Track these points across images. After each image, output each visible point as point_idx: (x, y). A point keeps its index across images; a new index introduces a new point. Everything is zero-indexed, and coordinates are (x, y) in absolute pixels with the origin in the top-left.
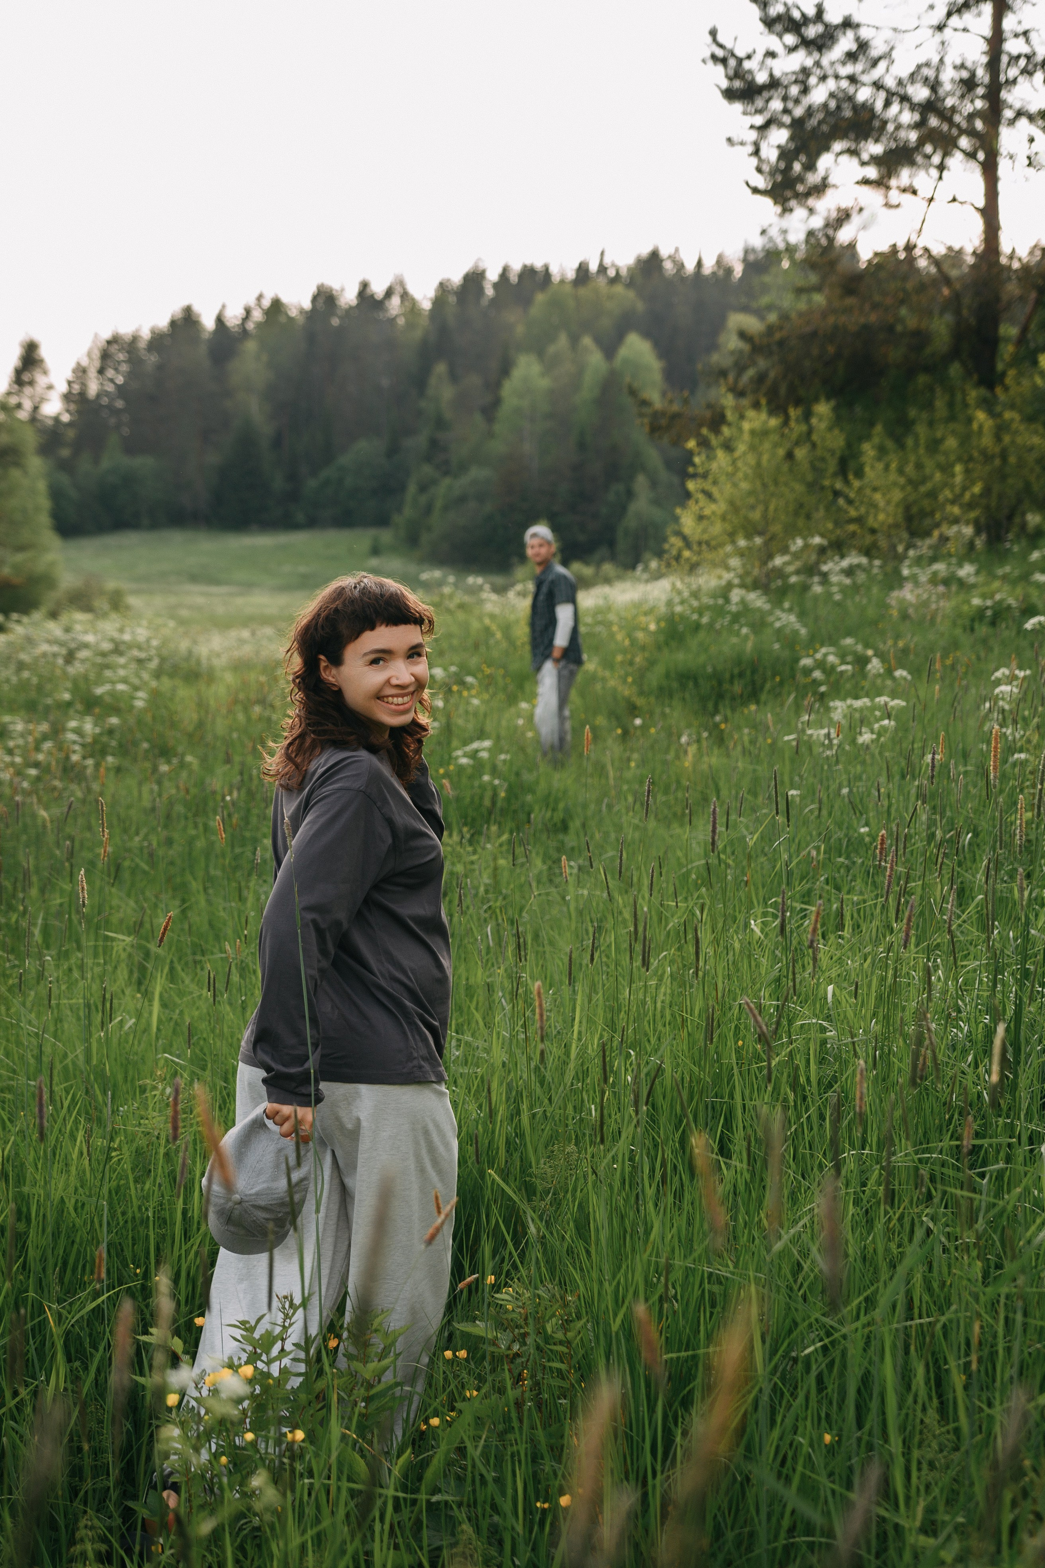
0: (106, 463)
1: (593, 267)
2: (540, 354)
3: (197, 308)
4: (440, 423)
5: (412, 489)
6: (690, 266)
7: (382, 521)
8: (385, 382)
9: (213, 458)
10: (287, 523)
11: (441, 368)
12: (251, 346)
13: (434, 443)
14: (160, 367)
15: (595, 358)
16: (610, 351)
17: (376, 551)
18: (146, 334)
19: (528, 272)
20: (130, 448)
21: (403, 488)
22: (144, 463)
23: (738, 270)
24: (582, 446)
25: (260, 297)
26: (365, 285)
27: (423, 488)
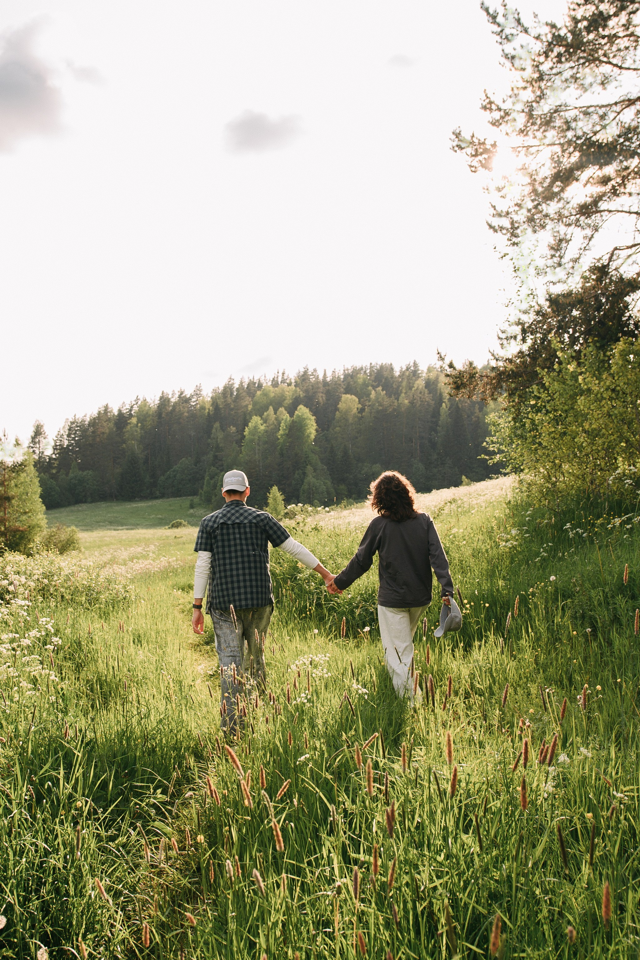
0: (71, 475)
1: (280, 380)
2: (261, 416)
3: (110, 406)
4: (218, 448)
5: (207, 478)
6: (321, 377)
7: (194, 493)
8: (193, 433)
9: (118, 470)
10: (152, 496)
11: (217, 425)
12: (134, 420)
13: (216, 457)
14: (93, 432)
15: (285, 416)
16: (291, 414)
17: (192, 507)
18: (88, 419)
19: (251, 383)
20: (82, 467)
21: (203, 478)
22: (88, 474)
23: (342, 377)
24: (282, 455)
25: (137, 399)
26: (182, 393)
27: (212, 478)
